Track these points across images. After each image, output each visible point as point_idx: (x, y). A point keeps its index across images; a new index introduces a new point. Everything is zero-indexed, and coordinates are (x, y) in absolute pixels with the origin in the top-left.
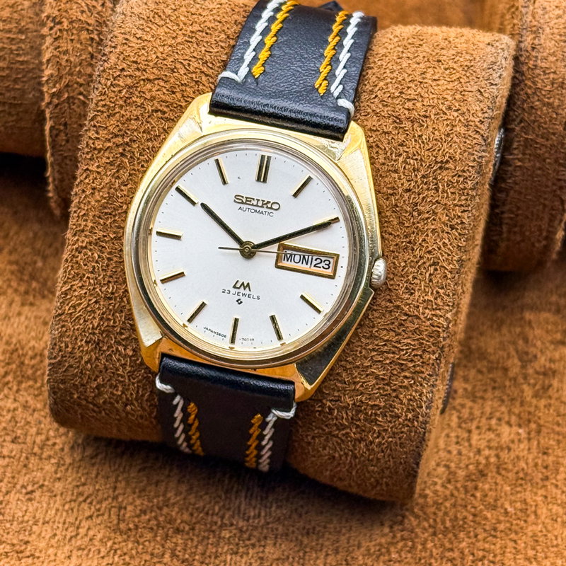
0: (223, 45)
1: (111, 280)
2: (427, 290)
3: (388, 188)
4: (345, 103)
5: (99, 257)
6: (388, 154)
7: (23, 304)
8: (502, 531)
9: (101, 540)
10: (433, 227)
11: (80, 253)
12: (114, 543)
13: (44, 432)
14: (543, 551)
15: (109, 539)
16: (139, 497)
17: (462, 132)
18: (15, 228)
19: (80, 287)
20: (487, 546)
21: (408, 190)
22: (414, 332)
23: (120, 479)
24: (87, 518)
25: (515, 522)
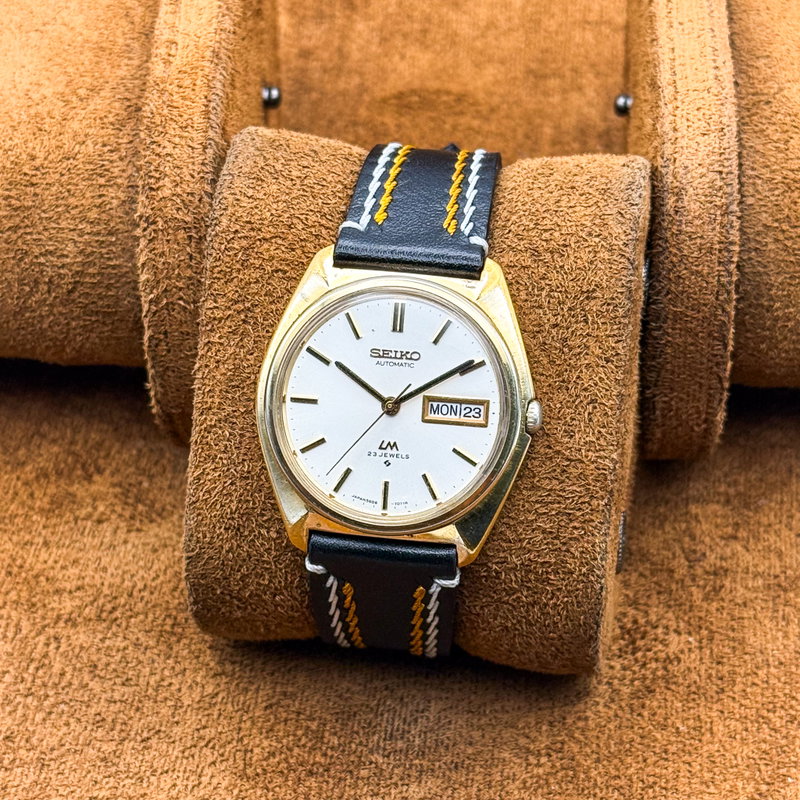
0: (341, 195)
1: (245, 457)
2: (588, 430)
3: (534, 326)
4: (478, 240)
5: (230, 434)
6: (530, 289)
7: (129, 531)
8: (673, 754)
9: (226, 788)
10: (587, 362)
11: (209, 432)
12: (241, 791)
13: (158, 671)
14: (721, 773)
15: (235, 786)
16: (267, 738)
17: (607, 257)
18: (117, 446)
19: (213, 470)
20: (657, 771)
21: (555, 326)
22: (578, 477)
23: (244, 718)
24: (210, 765)
25: (688, 742)
